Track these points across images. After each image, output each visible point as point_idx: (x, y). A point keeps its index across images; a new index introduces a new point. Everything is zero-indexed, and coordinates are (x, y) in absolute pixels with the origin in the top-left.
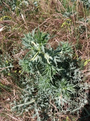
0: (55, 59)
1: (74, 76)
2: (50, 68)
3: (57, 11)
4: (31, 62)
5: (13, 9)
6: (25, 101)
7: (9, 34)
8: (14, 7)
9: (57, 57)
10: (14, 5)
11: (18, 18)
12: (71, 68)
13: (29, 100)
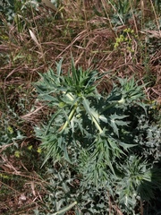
0: (113, 121)
1: (147, 141)
2: (106, 145)
3: (97, 13)
4: (63, 135)
5: (10, 18)
6: (58, 208)
7: (8, 71)
8: (11, 15)
9: (116, 116)
10: (11, 11)
11: (21, 36)
12: (142, 127)
13: (65, 204)
